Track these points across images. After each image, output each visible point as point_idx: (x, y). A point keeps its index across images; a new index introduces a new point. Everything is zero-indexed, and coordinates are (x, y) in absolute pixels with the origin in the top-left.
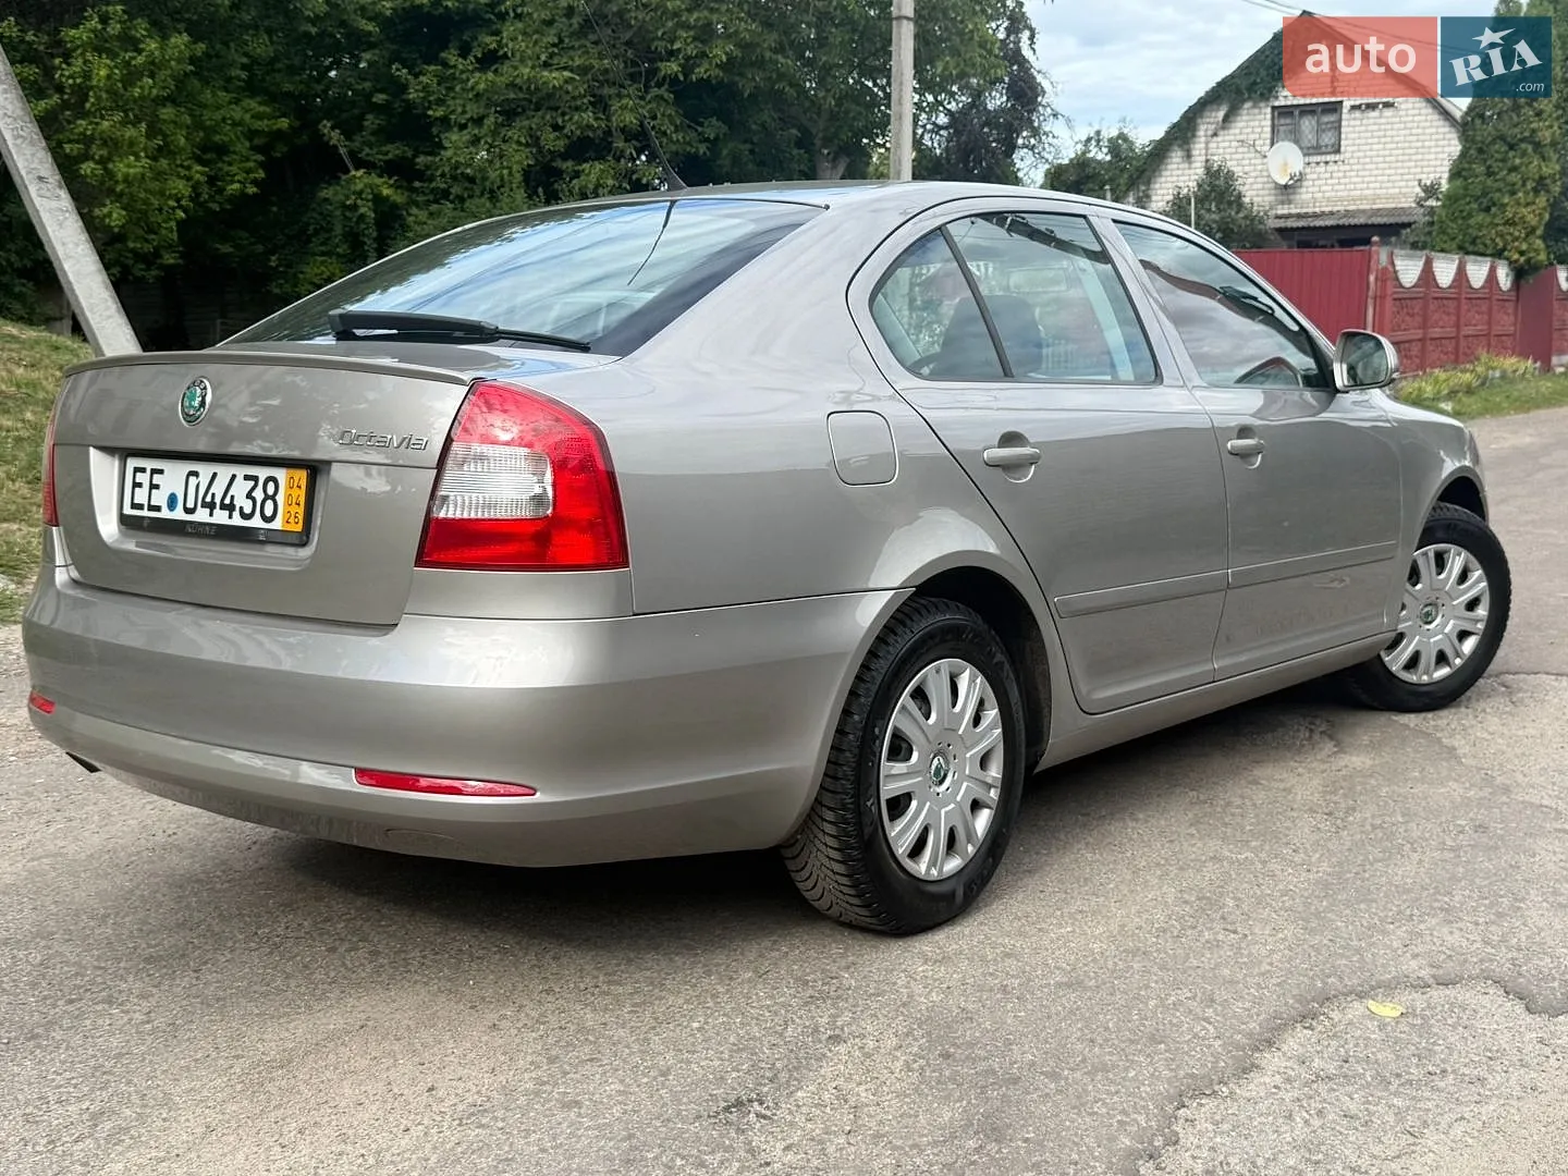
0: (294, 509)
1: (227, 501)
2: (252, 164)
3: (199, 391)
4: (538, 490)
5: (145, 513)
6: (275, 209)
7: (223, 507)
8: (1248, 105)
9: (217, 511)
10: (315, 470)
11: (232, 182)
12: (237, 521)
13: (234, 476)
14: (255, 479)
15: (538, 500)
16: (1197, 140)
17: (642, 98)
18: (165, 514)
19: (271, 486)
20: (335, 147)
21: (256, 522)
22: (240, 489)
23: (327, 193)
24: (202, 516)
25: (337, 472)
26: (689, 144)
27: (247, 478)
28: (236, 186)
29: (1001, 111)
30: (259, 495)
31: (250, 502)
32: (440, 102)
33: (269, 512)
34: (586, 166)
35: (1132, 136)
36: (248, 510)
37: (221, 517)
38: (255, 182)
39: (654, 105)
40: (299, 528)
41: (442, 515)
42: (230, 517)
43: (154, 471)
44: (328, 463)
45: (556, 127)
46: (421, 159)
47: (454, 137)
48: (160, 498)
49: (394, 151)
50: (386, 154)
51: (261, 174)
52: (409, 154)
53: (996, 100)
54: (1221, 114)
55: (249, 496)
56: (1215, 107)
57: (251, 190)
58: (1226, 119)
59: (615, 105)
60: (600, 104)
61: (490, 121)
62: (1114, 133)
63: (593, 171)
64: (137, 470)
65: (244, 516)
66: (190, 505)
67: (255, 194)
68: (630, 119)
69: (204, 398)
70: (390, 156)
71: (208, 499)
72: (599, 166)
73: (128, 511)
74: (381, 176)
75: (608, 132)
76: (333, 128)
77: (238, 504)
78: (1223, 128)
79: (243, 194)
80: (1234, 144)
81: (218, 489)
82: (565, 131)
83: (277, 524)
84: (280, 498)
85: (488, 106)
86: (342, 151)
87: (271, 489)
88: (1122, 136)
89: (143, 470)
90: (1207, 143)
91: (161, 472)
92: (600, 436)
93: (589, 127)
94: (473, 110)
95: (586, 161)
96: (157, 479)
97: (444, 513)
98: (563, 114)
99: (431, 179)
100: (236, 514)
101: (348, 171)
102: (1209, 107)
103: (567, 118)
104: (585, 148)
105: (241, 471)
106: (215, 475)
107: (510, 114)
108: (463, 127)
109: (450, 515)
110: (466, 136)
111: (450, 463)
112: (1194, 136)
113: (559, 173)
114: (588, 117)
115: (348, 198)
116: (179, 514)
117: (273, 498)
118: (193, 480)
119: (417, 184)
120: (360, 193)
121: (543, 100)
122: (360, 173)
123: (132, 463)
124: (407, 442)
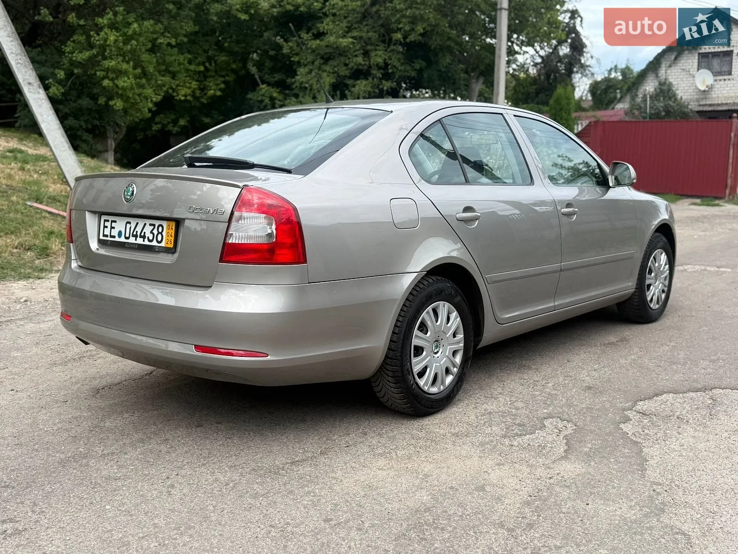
0: (170, 238)
1: (142, 234)
2: (219, 82)
3: (131, 189)
4: (269, 231)
5: (109, 239)
6: (230, 104)
7: (141, 237)
8: (686, 52)
9: (138, 238)
10: (178, 222)
11: (210, 90)
12: (147, 242)
13: (145, 224)
14: (154, 225)
15: (270, 235)
16: (661, 69)
17: (386, 51)
18: (117, 239)
19: (160, 228)
20: (254, 75)
21: (154, 243)
22: (148, 229)
23: (250, 96)
24: (132, 240)
25: (187, 223)
26: (407, 71)
27: (150, 225)
28: (212, 92)
29: (566, 56)
30: (155, 232)
31: (152, 235)
32: (297, 54)
33: (159, 239)
34: (359, 82)
35: (632, 67)
36: (151, 238)
37: (140, 241)
38: (220, 90)
39: (391, 54)
40: (172, 246)
41: (230, 242)
42: (144, 241)
43: (112, 221)
44: (184, 219)
45: (346, 65)
46: (289, 80)
47: (302, 71)
48: (115, 233)
49: (278, 77)
50: (275, 78)
51: (223, 86)
52: (285, 78)
53: (565, 50)
54: (673, 57)
55: (151, 232)
56: (670, 53)
57: (219, 93)
58: (676, 59)
59: (373, 54)
60: (366, 54)
61: (317, 63)
62: (624, 66)
63: (362, 85)
64: (105, 221)
65: (150, 241)
66: (127, 235)
67: (220, 96)
68: (380, 60)
69: (133, 192)
70: (276, 79)
71: (135, 233)
72: (364, 82)
73: (101, 237)
74: (273, 88)
75: (370, 67)
76: (253, 66)
77: (147, 236)
78: (674, 63)
79: (214, 96)
80: (679, 71)
81: (139, 229)
82: (349, 66)
83: (163, 244)
84: (164, 234)
85: (317, 55)
86: (257, 77)
87: (160, 230)
88: (628, 68)
89: (108, 221)
90: (666, 70)
91: (115, 222)
92: (295, 209)
93: (360, 64)
94: (310, 58)
95: (359, 79)
96: (114, 225)
97: (231, 241)
98: (349, 58)
99: (292, 89)
100: (146, 240)
101: (259, 85)
102: (667, 54)
103: (351, 60)
104: (359, 74)
105: (148, 222)
106: (137, 223)
107: (326, 59)
108: (305, 65)
109: (234, 242)
110: (307, 70)
111: (234, 220)
112: (660, 67)
113: (347, 86)
114: (360, 59)
115: (258, 97)
116: (123, 239)
117: (161, 233)
118: (128, 225)
119: (287, 92)
120: (263, 95)
121: (341, 52)
122: (264, 86)
123: (104, 218)
124: (216, 211)
